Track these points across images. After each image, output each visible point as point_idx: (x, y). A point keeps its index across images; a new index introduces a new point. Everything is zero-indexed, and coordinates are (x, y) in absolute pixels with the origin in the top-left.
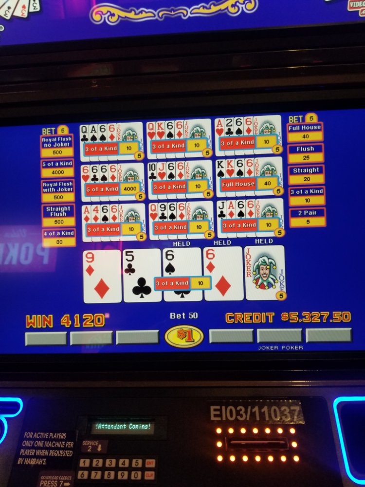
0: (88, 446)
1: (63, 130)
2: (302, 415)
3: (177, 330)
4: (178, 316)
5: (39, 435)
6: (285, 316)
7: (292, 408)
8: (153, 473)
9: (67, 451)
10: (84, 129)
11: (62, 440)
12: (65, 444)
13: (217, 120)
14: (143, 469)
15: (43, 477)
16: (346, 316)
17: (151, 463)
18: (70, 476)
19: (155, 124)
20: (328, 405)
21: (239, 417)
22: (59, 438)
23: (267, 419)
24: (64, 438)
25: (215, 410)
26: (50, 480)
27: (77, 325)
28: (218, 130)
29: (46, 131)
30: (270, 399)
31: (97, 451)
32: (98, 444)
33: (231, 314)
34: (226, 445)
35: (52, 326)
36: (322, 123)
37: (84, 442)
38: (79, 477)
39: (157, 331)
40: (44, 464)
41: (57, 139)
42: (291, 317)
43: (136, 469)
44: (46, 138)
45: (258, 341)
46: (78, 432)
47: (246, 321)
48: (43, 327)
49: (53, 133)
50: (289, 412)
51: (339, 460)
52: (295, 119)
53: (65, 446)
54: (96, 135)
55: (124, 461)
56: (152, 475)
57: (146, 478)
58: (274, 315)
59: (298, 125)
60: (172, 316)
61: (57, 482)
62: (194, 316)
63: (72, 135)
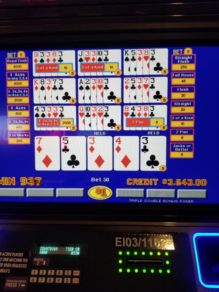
0: (37, 261)
1: (21, 54)
2: (173, 244)
3: (95, 189)
4: (97, 180)
5: (6, 254)
6: (165, 181)
9: (23, 264)
10: (36, 54)
11: (20, 258)
12: (22, 260)
13: (125, 51)
14: (72, 277)
15: (8, 281)
16: (204, 182)
17: (77, 273)
18: (25, 280)
19: (84, 52)
20: (190, 238)
21: (133, 245)
22: (19, 256)
23: (151, 246)
24: (22, 256)
25: (118, 240)
26: (12, 283)
29: (10, 55)
30: (153, 234)
31: (43, 264)
32: (44, 260)
33: (130, 179)
34: (125, 262)
35: (14, 185)
37: (34, 259)
38: (31, 281)
39: (83, 189)
40: (8, 272)
41: (17, 61)
43: (67, 277)
44: (10, 59)
45: (147, 197)
46: (30, 253)
47: (140, 184)
48: (9, 185)
49: (15, 57)
52: (177, 52)
53: (22, 261)
54: (44, 58)
55: (60, 272)
56: (77, 280)
57: (73, 282)
58: (158, 180)
60: (93, 179)
61: (17, 284)
62: (107, 180)
63: (28, 58)
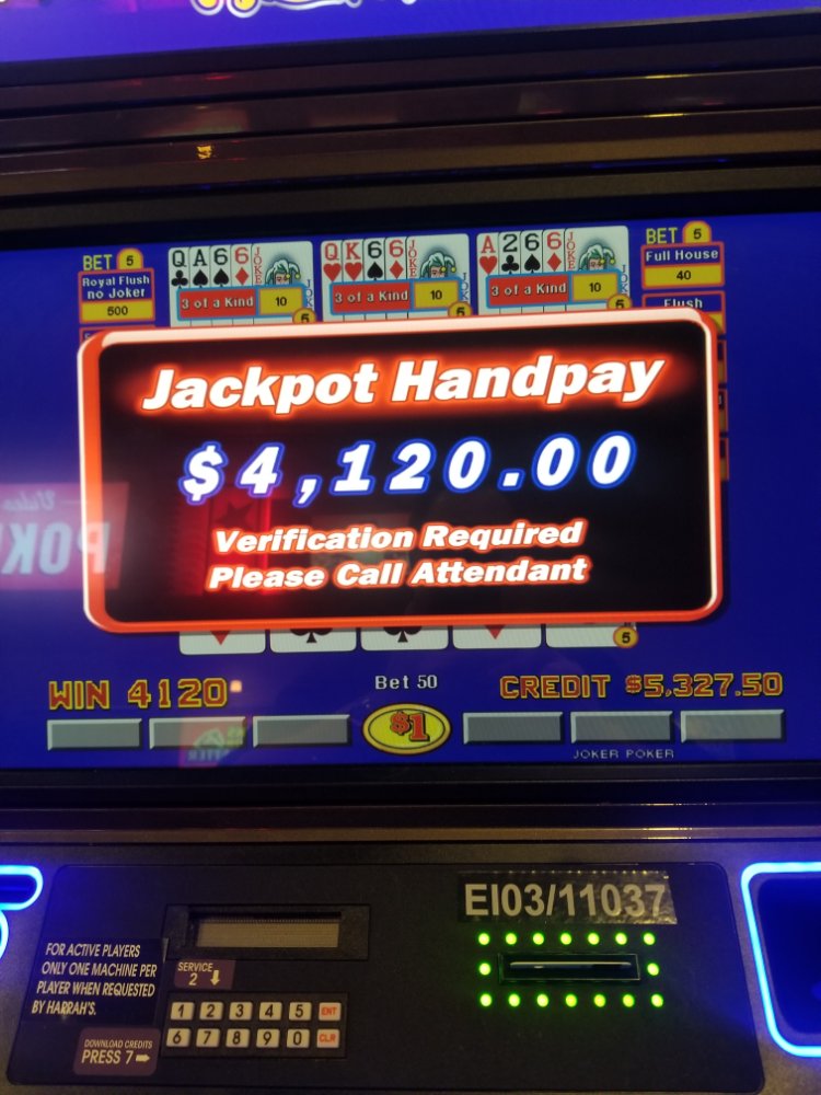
0: (190, 972)
1: (130, 259)
2: (672, 903)
3: (391, 714)
4: (394, 684)
5: (79, 950)
6: (633, 683)
7: (649, 888)
8: (336, 1032)
9: (141, 985)
10: (178, 258)
11: (130, 961)
12: (139, 968)
13: (481, 238)
14: (314, 1025)
15: (88, 1043)
16: (772, 682)
17: (332, 1011)
18: (149, 1040)
19: (341, 245)
20: (729, 881)
21: (529, 909)
22: (125, 956)
23: (592, 912)
24: (136, 956)
25: (475, 893)
26: (105, 1048)
27: (164, 702)
28: (483, 259)
29: (91, 262)
30: (599, 869)
31: (211, 983)
32: (213, 969)
33: (512, 679)
34: (501, 970)
35: (107, 707)
36: (721, 244)
37: (180, 964)
38: (170, 1043)
39: (346, 717)
40: (90, 1013)
41: (117, 281)
42: (648, 685)
43: (298, 1025)
44: (91, 277)
45: (574, 739)
46: (166, 941)
47: (545, 694)
48: (89, 708)
49: (108, 267)
50: (642, 898)
51: (753, 1001)
52: (659, 236)
53: (138, 973)
54: (205, 271)
56: (333, 1037)
57: (320, 1044)
58: (609, 680)
59: (666, 250)
61: (119, 1052)
62: (429, 682)
63: (151, 270)
